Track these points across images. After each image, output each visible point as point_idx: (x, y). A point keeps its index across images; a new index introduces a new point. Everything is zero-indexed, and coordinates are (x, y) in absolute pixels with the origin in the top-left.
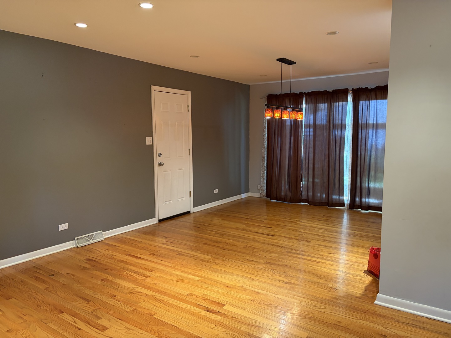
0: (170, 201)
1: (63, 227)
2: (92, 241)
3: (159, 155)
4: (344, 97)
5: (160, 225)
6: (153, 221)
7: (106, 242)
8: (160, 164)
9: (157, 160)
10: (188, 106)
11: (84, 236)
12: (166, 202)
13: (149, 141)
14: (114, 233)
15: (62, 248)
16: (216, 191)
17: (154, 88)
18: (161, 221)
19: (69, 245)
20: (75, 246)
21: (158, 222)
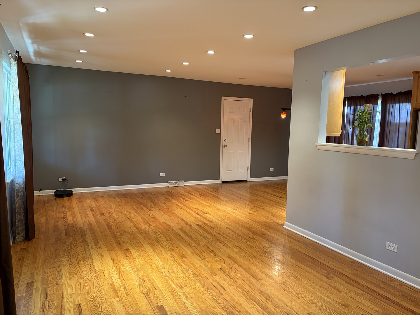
0: (231, 170)
1: (162, 174)
2: (177, 185)
3: (224, 140)
4: (375, 101)
5: (223, 185)
6: (218, 182)
7: (185, 187)
8: (225, 146)
9: (222, 143)
10: (250, 109)
11: (173, 182)
12: (228, 171)
13: (218, 131)
14: (191, 183)
15: (161, 186)
16: (272, 169)
17: (223, 98)
18: (223, 182)
19: (165, 185)
20: (167, 186)
21: (221, 182)
